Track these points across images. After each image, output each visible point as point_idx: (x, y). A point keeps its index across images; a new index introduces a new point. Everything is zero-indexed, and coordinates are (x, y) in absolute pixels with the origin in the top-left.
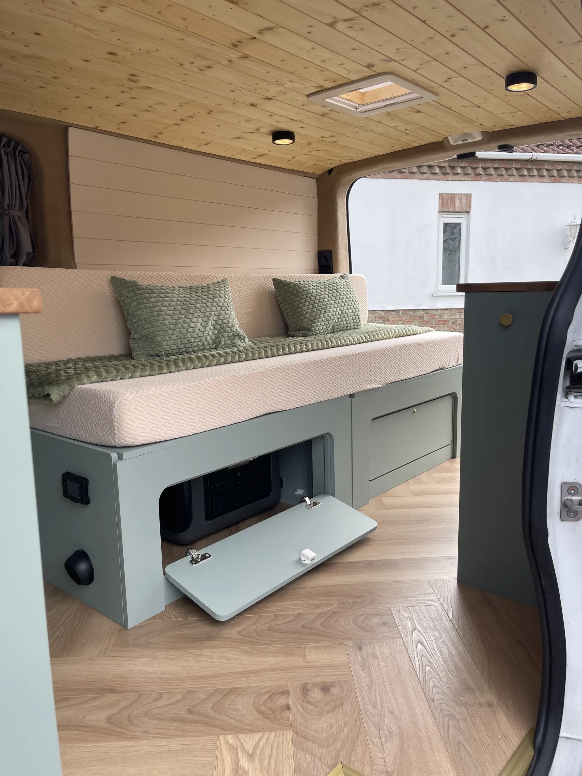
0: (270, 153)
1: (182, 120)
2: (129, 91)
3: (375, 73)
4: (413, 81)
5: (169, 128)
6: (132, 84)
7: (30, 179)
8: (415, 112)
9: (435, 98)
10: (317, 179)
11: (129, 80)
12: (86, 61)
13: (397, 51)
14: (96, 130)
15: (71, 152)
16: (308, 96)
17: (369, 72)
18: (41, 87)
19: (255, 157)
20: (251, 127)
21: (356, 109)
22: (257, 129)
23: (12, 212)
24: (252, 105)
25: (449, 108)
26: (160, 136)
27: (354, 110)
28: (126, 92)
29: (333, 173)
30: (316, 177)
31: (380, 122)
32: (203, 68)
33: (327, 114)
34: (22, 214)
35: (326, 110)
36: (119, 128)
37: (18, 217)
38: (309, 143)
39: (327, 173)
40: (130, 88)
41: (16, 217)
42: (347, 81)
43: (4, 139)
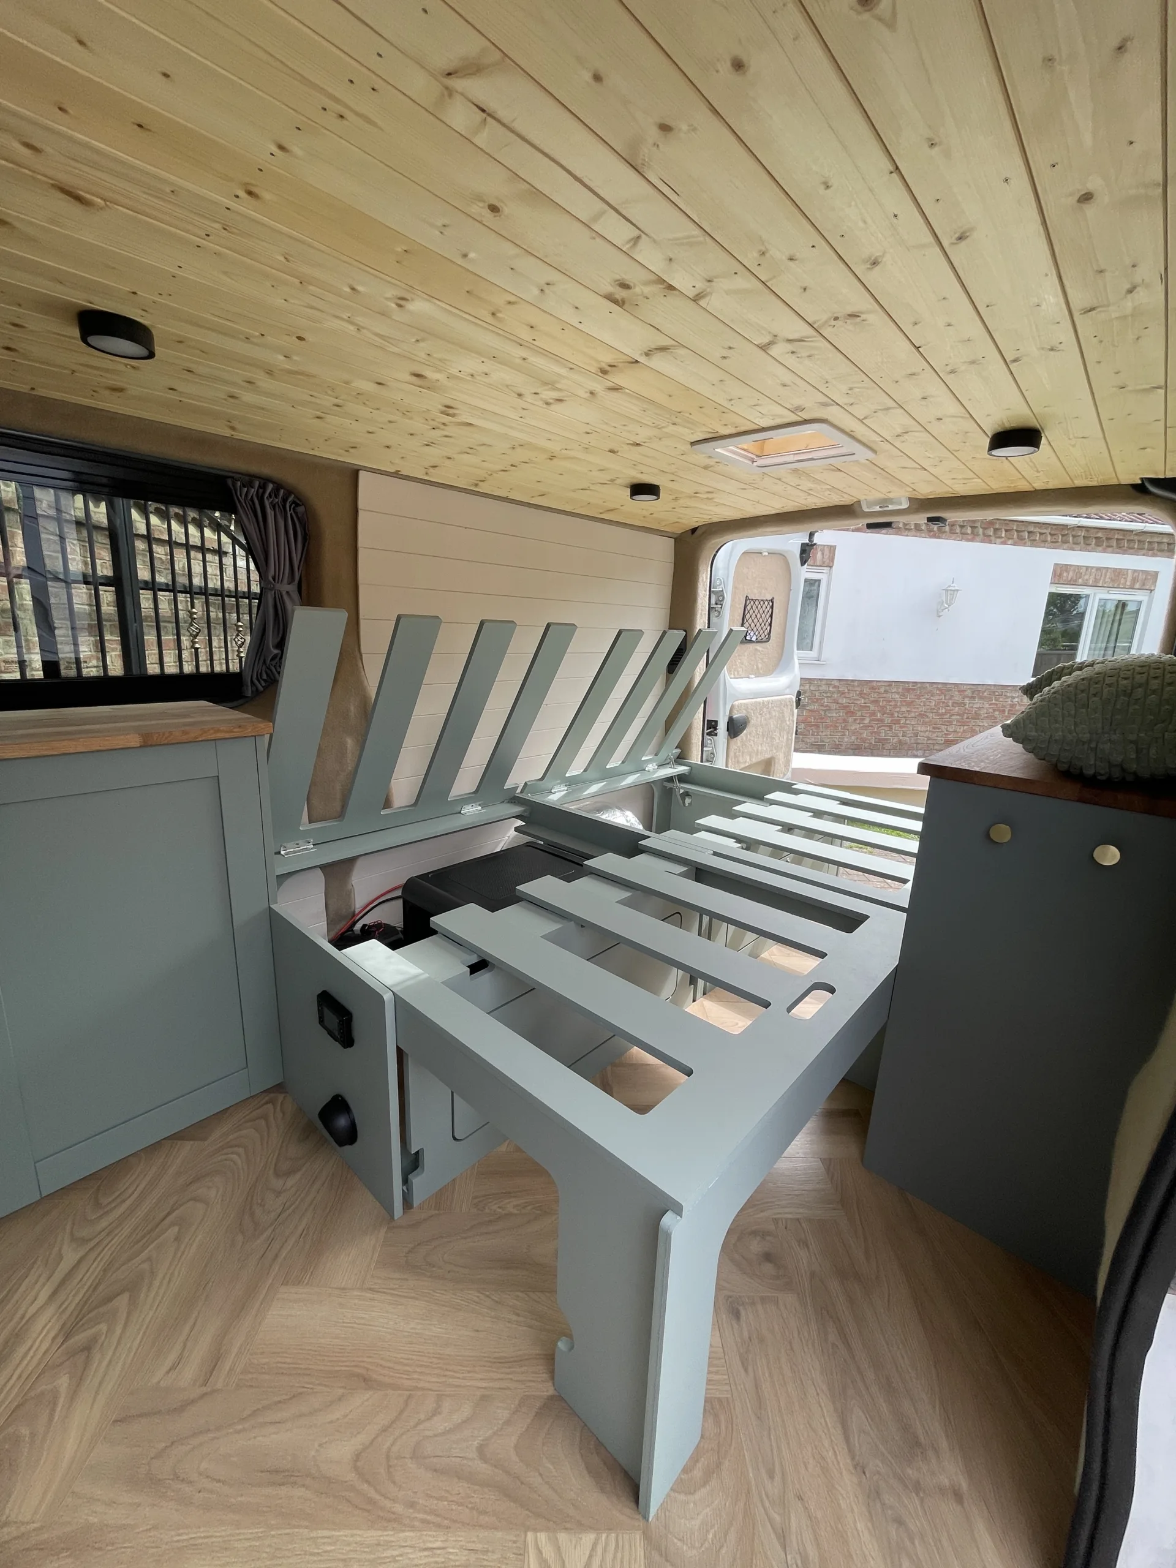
0: (622, 508)
1: (512, 465)
2: (443, 427)
3: (800, 419)
4: (851, 433)
5: (494, 475)
6: (446, 419)
7: (305, 539)
8: (833, 470)
9: (870, 455)
10: (675, 539)
11: (442, 412)
12: (380, 384)
13: (849, 392)
14: (396, 475)
15: (362, 503)
16: (693, 444)
17: (793, 418)
18: (318, 418)
19: (601, 511)
20: (605, 477)
21: (753, 462)
22: (612, 481)
23: (278, 586)
24: (612, 451)
25: (882, 469)
26: (481, 484)
27: (750, 463)
28: (438, 428)
29: (698, 532)
30: (675, 536)
31: (780, 479)
32: (551, 401)
33: (711, 466)
34: (293, 588)
35: (711, 462)
36: (427, 473)
37: (288, 592)
38: (676, 499)
39: (690, 532)
40: (444, 424)
41: (284, 593)
42: (756, 427)
43: (270, 487)
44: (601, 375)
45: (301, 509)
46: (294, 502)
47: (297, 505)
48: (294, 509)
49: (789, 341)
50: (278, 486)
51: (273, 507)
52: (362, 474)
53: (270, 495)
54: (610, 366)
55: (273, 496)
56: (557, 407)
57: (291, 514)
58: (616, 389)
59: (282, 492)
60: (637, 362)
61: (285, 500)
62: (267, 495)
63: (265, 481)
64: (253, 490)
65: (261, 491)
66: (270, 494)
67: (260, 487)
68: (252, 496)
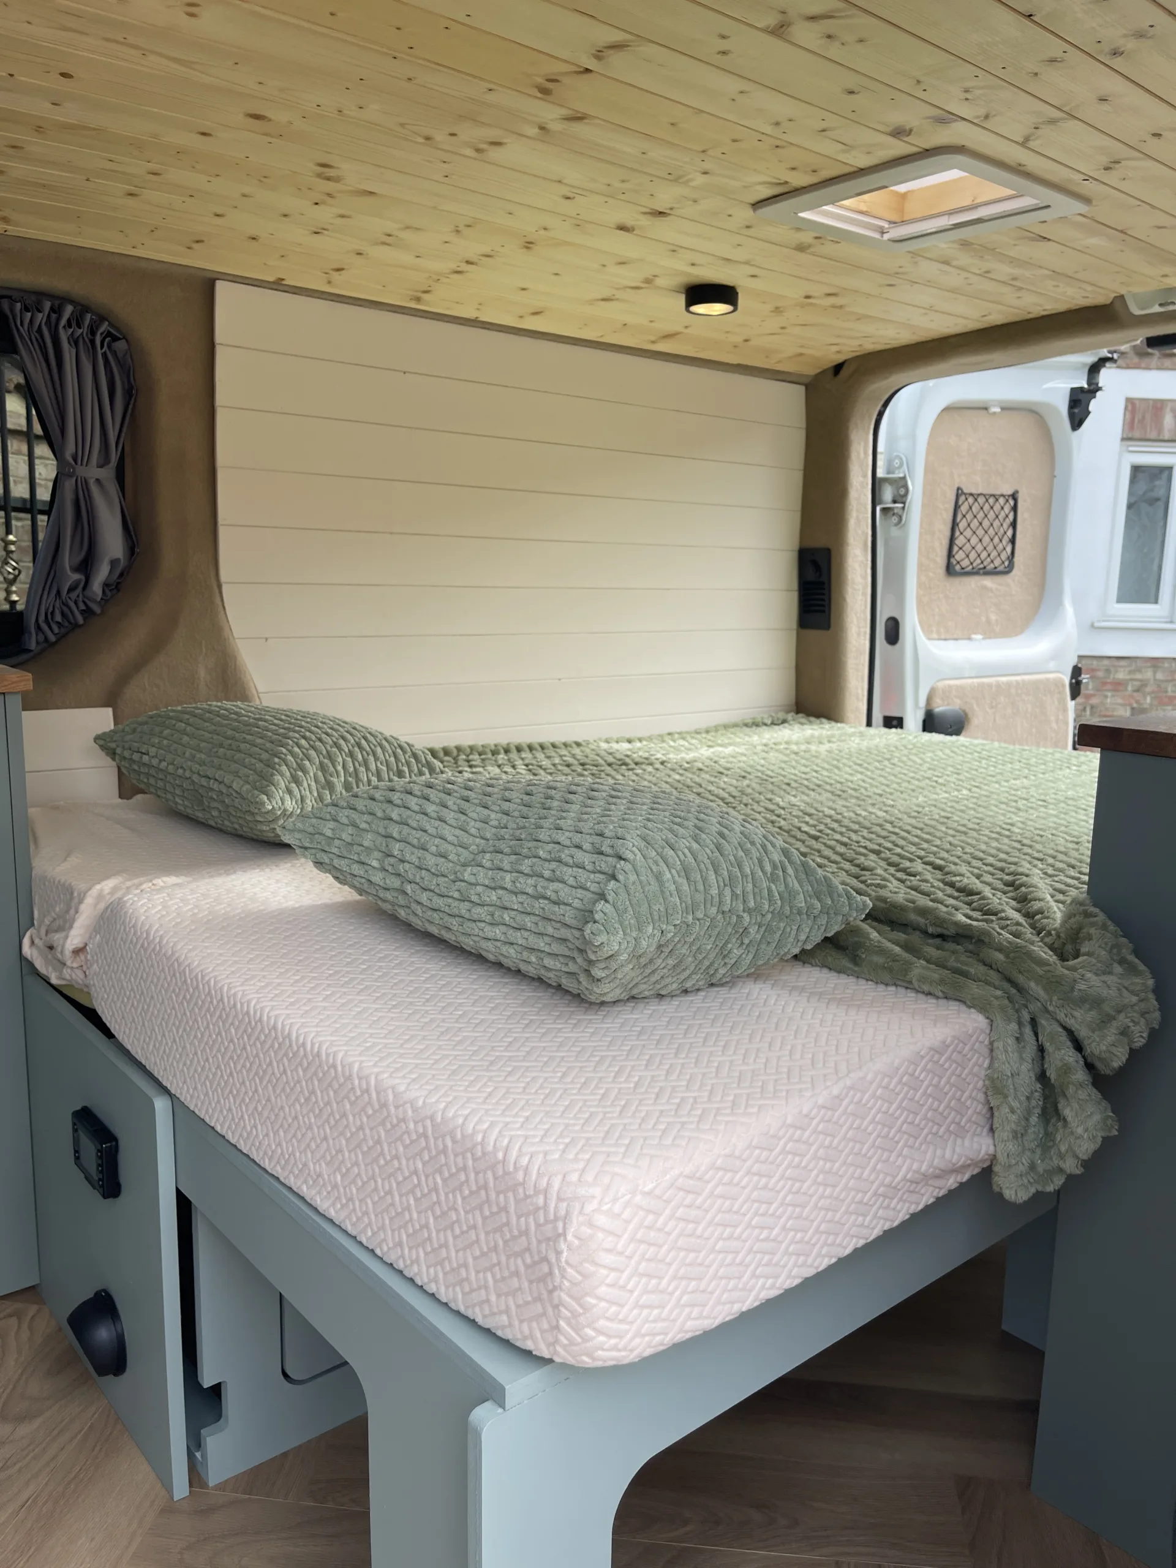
0: (686, 331)
1: (468, 262)
2: (329, 200)
3: (915, 150)
4: (1021, 168)
5: (445, 280)
6: (330, 186)
7: (130, 393)
8: (1033, 240)
9: (1082, 208)
10: (808, 386)
11: (319, 176)
12: (204, 134)
13: (968, 96)
14: (278, 285)
15: (220, 336)
16: (757, 205)
17: (899, 148)
18: (131, 195)
19: (653, 338)
20: (630, 276)
21: (883, 233)
22: (648, 281)
23: (81, 471)
24: (622, 228)
25: (1122, 231)
26: (425, 297)
27: (877, 236)
28: (324, 203)
29: (844, 372)
30: (806, 381)
31: (946, 263)
32: (485, 146)
33: (810, 246)
34: (107, 474)
35: (806, 237)
36: (329, 282)
37: (98, 481)
38: (777, 310)
39: (831, 372)
40: (329, 195)
41: (92, 482)
42: (847, 170)
43: (69, 309)
44: (539, 95)
45: (121, 345)
46: (109, 334)
47: (115, 339)
48: (109, 347)
49: (812, 18)
50: (82, 309)
51: (75, 342)
52: (220, 286)
53: (69, 324)
54: (549, 80)
55: (74, 324)
56: (494, 154)
57: (104, 355)
58: (579, 118)
59: (88, 316)
60: (587, 70)
61: (93, 332)
62: (63, 322)
63: (59, 301)
64: (40, 315)
65: (54, 316)
66: (69, 321)
67: (52, 309)
68: (40, 326)
